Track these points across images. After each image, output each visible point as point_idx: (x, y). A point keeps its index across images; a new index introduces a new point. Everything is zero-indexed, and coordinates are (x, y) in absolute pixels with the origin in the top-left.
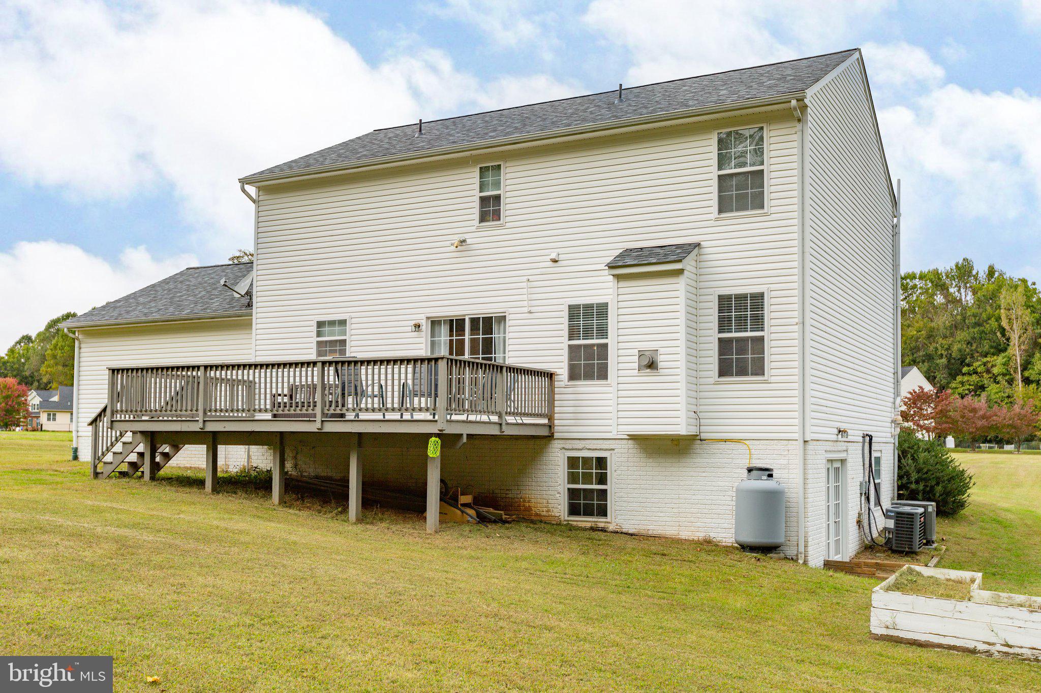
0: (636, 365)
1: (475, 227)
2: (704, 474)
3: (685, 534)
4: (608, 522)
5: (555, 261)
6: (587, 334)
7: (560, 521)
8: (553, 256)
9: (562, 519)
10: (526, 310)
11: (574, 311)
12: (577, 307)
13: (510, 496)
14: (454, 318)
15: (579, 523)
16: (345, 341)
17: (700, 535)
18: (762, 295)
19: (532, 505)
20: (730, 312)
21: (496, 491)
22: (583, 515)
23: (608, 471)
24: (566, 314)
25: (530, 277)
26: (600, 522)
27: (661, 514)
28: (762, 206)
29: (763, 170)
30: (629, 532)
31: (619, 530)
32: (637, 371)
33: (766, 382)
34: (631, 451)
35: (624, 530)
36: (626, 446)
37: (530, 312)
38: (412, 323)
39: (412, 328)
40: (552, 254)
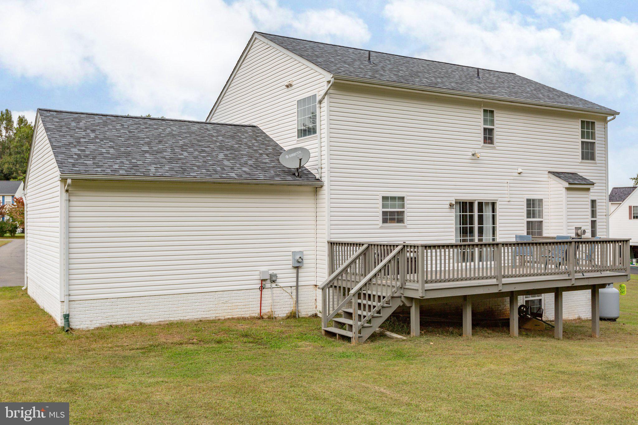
1: (481, 146)
3: (571, 317)
5: (521, 174)
6: (534, 215)
8: (520, 170)
10: (508, 199)
11: (529, 203)
12: (530, 200)
13: (500, 309)
14: (468, 201)
16: (403, 212)
17: (576, 316)
18: (595, 201)
21: (493, 307)
24: (525, 203)
25: (508, 181)
28: (594, 159)
29: (595, 143)
38: (448, 203)
39: (448, 206)
40: (519, 169)
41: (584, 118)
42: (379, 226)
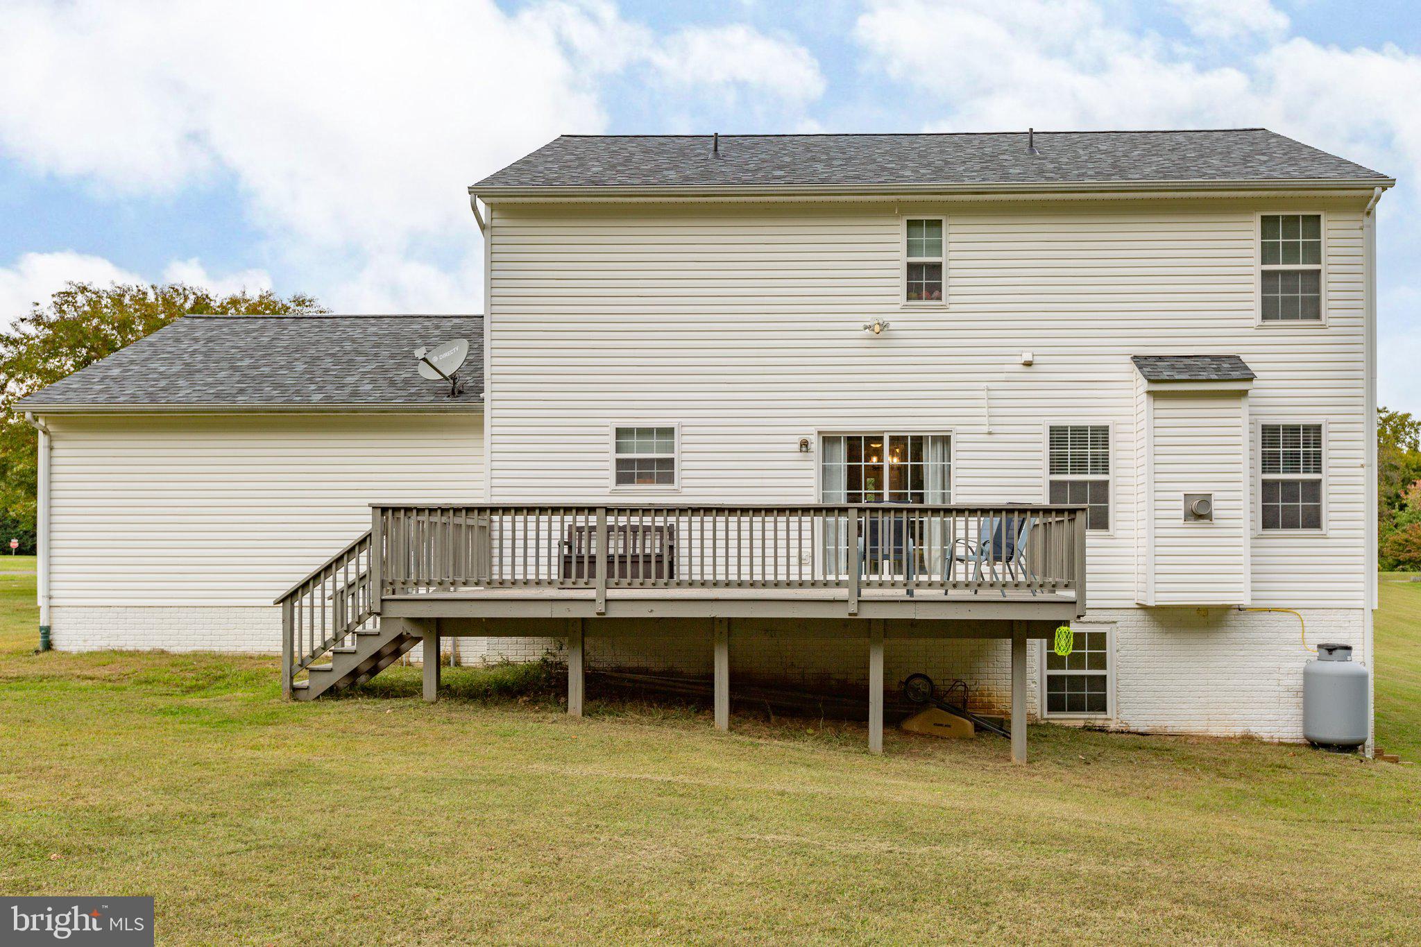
0: (1181, 514)
1: (899, 306)
2: (1242, 653)
3: (1216, 730)
4: (1106, 719)
5: (1028, 364)
6: (1079, 466)
7: (1037, 720)
8: (1027, 357)
9: (1039, 717)
10: (985, 429)
11: (1058, 435)
12: (1063, 429)
14: (863, 435)
15: (1063, 722)
16: (671, 461)
17: (1238, 730)
18: (1318, 428)
19: (994, 699)
20: (1277, 447)
22: (1068, 710)
23: (1108, 651)
24: (1045, 438)
25: (989, 385)
26: (1097, 719)
27: (1184, 706)
28: (1317, 316)
29: (1319, 271)
30: (1139, 731)
31: (1124, 729)
32: (1182, 521)
33: (1324, 537)
34: (1140, 624)
35: (1132, 729)
36: (1135, 618)
37: (990, 433)
38: (797, 439)
39: (797, 447)
40: (1024, 354)
41: (1276, 210)
42: (608, 490)
